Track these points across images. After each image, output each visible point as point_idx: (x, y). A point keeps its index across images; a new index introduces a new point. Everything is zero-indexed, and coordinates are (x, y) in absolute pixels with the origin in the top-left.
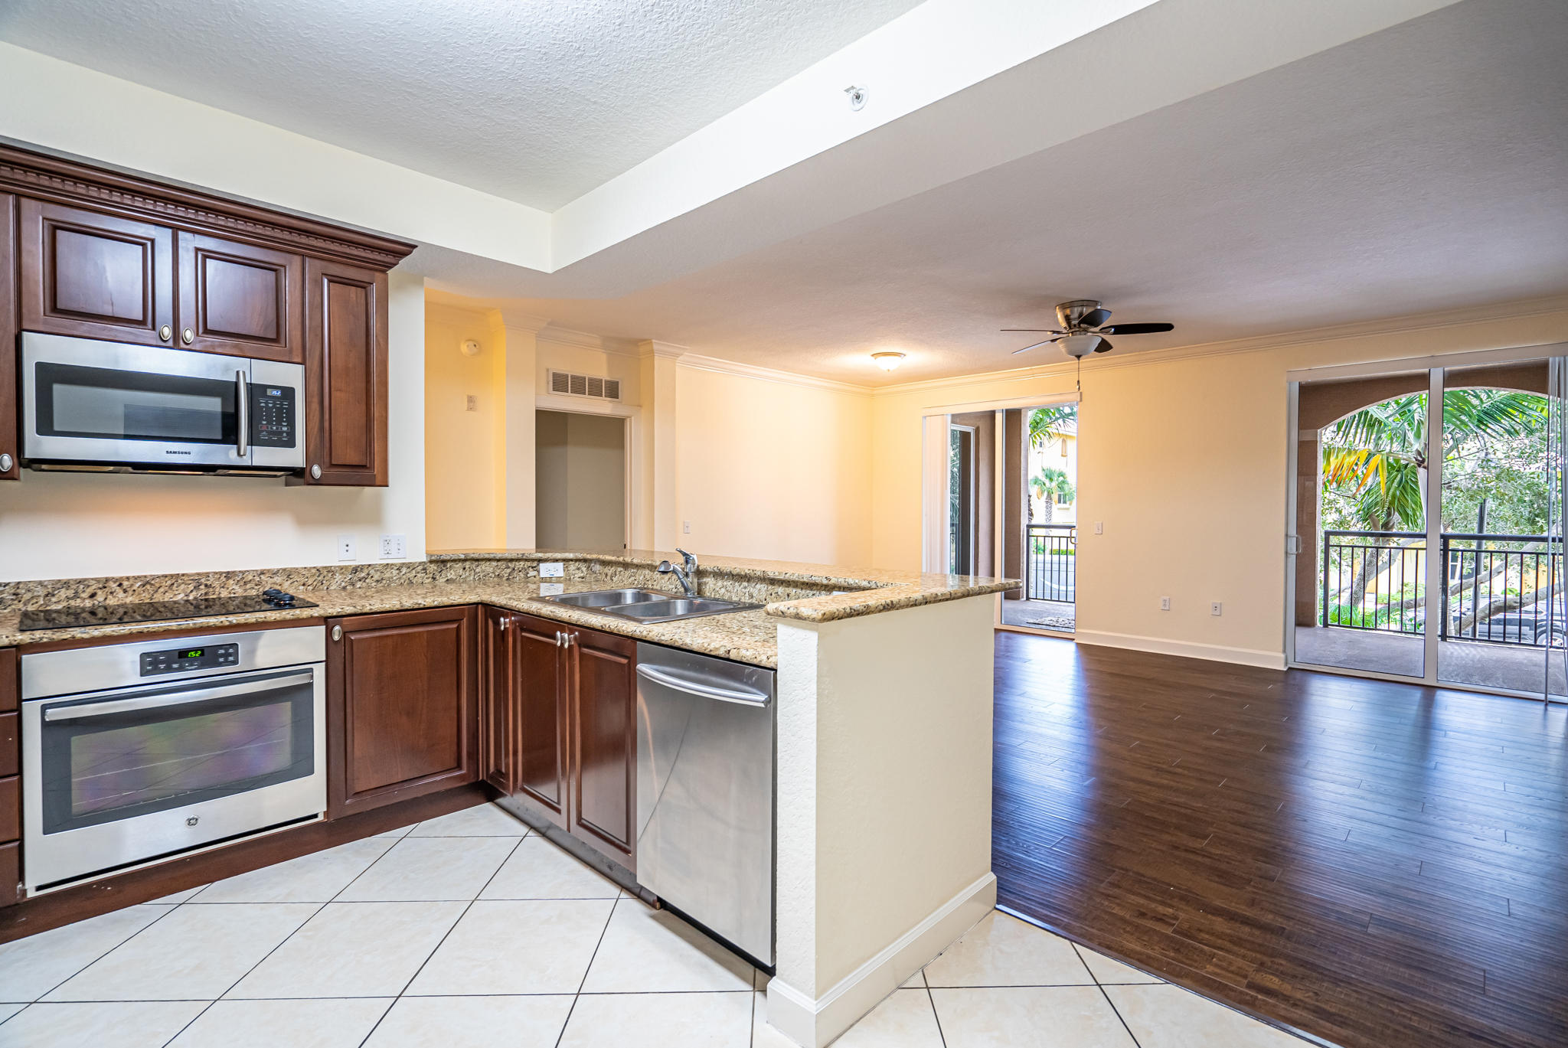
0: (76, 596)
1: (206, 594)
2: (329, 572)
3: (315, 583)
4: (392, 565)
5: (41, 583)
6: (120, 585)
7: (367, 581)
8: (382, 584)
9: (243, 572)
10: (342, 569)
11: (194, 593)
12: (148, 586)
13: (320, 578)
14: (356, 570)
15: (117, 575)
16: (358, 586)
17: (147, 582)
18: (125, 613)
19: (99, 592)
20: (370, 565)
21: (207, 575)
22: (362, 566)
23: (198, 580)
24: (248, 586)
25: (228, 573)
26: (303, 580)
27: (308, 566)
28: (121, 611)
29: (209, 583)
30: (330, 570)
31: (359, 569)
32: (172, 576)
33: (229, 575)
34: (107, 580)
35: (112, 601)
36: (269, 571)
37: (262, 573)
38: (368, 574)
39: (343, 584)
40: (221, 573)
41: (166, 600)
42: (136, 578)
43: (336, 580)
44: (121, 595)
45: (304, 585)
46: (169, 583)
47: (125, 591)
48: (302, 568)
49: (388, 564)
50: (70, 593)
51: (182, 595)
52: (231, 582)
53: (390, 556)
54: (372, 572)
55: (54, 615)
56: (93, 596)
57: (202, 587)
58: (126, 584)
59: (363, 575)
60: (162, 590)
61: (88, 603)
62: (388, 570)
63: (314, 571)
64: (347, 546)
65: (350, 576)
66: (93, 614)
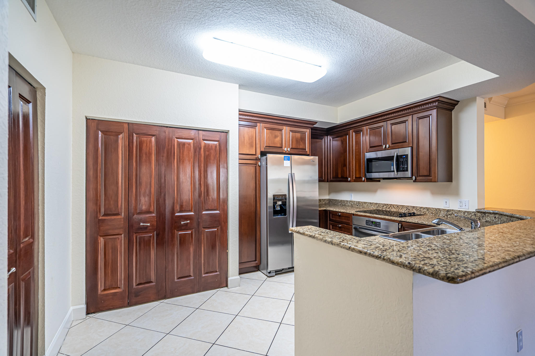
0: (387, 208)
1: (409, 211)
2: (439, 210)
3: (435, 213)
4: (461, 211)
5: (382, 204)
6: (393, 206)
7: (452, 215)
8: (457, 218)
9: (417, 207)
10: (443, 210)
11: (406, 211)
12: (398, 207)
13: (436, 212)
14: (448, 211)
15: (393, 204)
16: (449, 217)
17: (398, 206)
18: (394, 213)
19: (390, 207)
20: (453, 210)
21: (409, 206)
22: (450, 210)
23: (407, 207)
24: (418, 211)
25: (413, 206)
26: (432, 212)
27: (433, 207)
28: (393, 213)
29: (409, 209)
30: (439, 209)
31: (449, 211)
32: (402, 206)
33: (414, 207)
34: (391, 205)
35: (392, 210)
36: (423, 207)
37: (421, 208)
38: (452, 213)
39: (444, 215)
40: (412, 206)
41: (401, 211)
42: (396, 205)
43: (441, 213)
44: (393, 209)
45: (432, 213)
46: (402, 207)
47: (394, 208)
48: (431, 208)
49: (459, 210)
50: (386, 207)
51: (404, 211)
52: (414, 209)
53: (462, 208)
54: (454, 212)
55: (384, 211)
56: (389, 208)
57: (408, 209)
58: (394, 206)
59: (450, 213)
60: (400, 209)
61: (388, 210)
62: (460, 213)
63: (435, 209)
64: (446, 202)
65: (446, 213)
66: (389, 212)
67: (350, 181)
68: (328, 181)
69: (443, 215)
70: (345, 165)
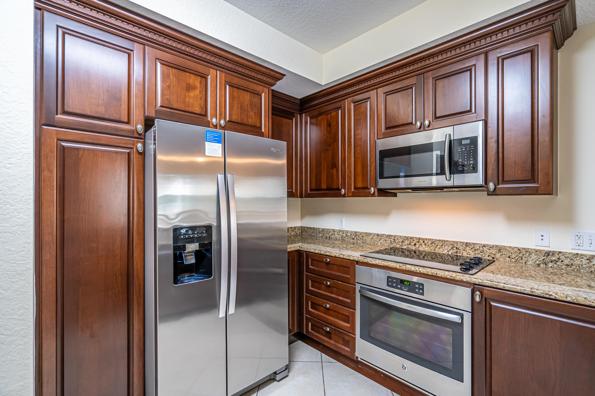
0: (410, 244)
1: (456, 252)
2: (527, 252)
3: (517, 258)
4: (582, 255)
5: (400, 236)
6: (424, 242)
7: (558, 263)
8: (571, 268)
9: (474, 244)
10: (536, 252)
11: (451, 251)
12: (433, 244)
13: (520, 255)
14: (548, 254)
15: (423, 237)
16: (550, 266)
17: (433, 242)
18: (425, 255)
19: (417, 244)
20: (560, 252)
21: (457, 243)
22: (554, 252)
23: (454, 245)
24: (477, 252)
25: (467, 243)
26: (509, 255)
27: (512, 246)
28: (424, 253)
29: (458, 247)
30: (527, 250)
31: (551, 254)
32: (442, 241)
33: (467, 244)
34: (420, 239)
35: (421, 249)
36: (488, 245)
37: (484, 246)
38: (559, 259)
39: (538, 262)
40: (463, 243)
41: (440, 252)
42: (429, 239)
43: (532, 258)
44: (424, 246)
45: (509, 257)
46: (441, 244)
47: (425, 245)
48: (508, 247)
49: (577, 254)
50: (408, 242)
51: (446, 251)
52: (468, 248)
53: (581, 248)
54: (562, 258)
55: (404, 250)
56: (415, 245)
57: (455, 248)
58: (425, 241)
59: (554, 258)
60: (438, 247)
61: (414, 248)
62: (578, 258)
63: (516, 250)
64: (542, 236)
65: (543, 258)
66: (415, 252)
67: (344, 196)
68: (301, 197)
69: (536, 262)
70: (334, 166)
